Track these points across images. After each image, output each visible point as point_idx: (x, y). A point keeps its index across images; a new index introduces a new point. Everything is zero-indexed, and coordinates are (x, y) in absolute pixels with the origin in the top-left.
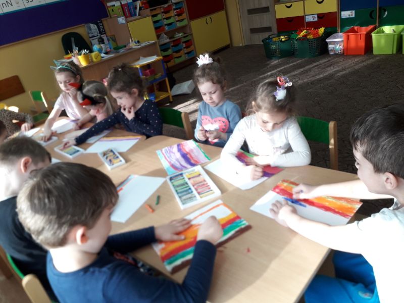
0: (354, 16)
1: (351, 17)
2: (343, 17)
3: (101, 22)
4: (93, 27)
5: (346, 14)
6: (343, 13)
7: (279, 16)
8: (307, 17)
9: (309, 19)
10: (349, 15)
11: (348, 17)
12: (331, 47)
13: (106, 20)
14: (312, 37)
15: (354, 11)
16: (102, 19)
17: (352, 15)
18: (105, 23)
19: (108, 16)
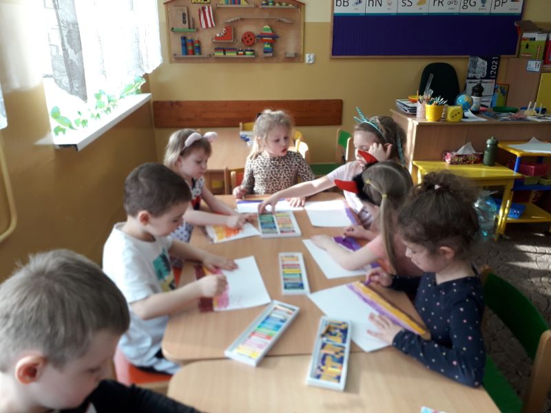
3: (498, 60)
4: (482, 63)
13: (508, 58)
16: (502, 56)
18: (504, 63)
19: (514, 54)
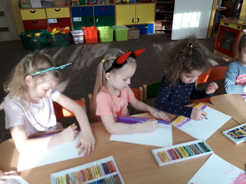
0: (81, 20)
1: (79, 21)
2: (74, 21)
5: (76, 19)
6: (74, 18)
7: (24, 18)
8: (49, 20)
9: (51, 21)
10: (78, 20)
11: (77, 21)
12: (76, 39)
14: (65, 33)
15: (81, 18)
17: (80, 20)
